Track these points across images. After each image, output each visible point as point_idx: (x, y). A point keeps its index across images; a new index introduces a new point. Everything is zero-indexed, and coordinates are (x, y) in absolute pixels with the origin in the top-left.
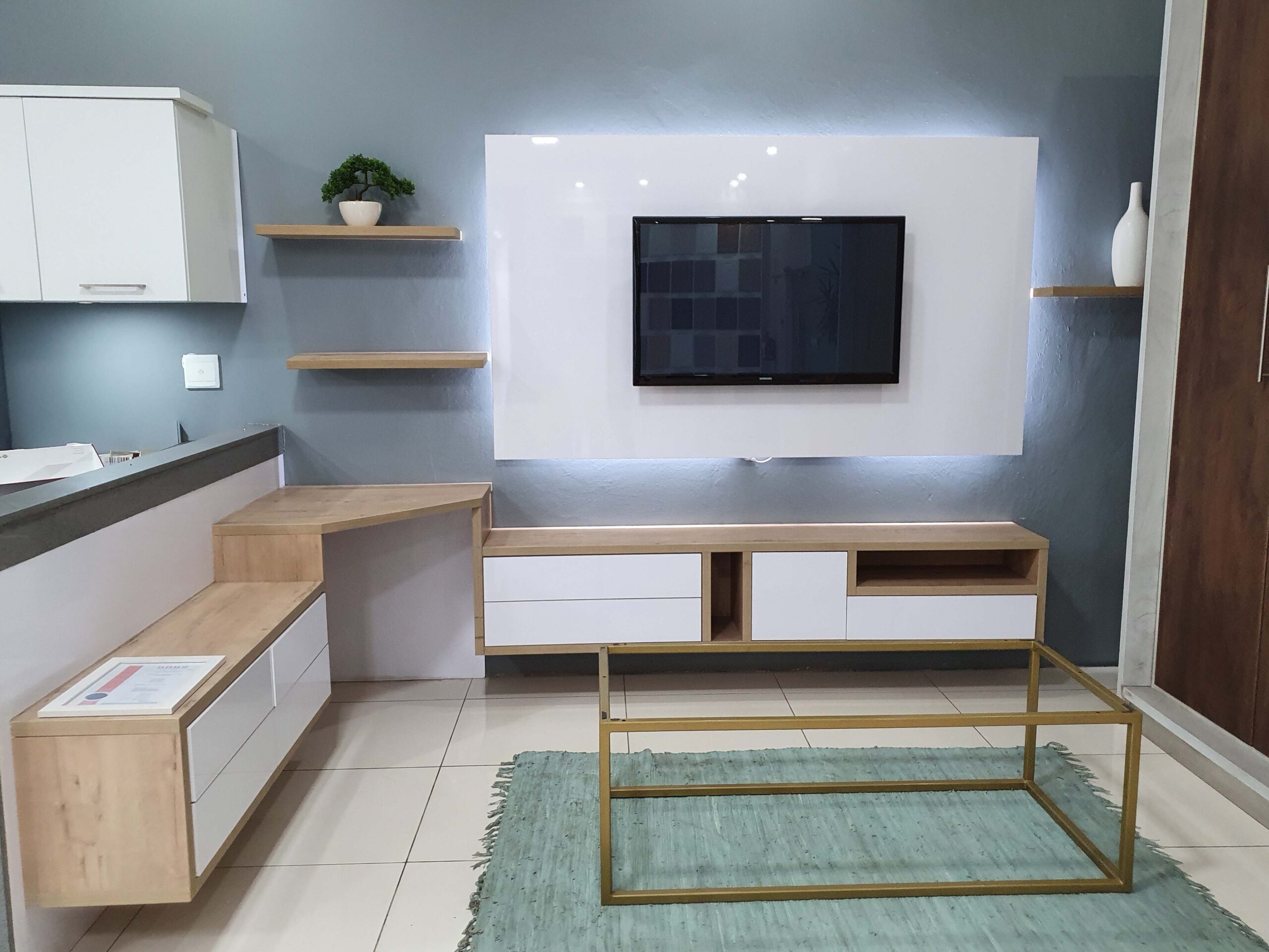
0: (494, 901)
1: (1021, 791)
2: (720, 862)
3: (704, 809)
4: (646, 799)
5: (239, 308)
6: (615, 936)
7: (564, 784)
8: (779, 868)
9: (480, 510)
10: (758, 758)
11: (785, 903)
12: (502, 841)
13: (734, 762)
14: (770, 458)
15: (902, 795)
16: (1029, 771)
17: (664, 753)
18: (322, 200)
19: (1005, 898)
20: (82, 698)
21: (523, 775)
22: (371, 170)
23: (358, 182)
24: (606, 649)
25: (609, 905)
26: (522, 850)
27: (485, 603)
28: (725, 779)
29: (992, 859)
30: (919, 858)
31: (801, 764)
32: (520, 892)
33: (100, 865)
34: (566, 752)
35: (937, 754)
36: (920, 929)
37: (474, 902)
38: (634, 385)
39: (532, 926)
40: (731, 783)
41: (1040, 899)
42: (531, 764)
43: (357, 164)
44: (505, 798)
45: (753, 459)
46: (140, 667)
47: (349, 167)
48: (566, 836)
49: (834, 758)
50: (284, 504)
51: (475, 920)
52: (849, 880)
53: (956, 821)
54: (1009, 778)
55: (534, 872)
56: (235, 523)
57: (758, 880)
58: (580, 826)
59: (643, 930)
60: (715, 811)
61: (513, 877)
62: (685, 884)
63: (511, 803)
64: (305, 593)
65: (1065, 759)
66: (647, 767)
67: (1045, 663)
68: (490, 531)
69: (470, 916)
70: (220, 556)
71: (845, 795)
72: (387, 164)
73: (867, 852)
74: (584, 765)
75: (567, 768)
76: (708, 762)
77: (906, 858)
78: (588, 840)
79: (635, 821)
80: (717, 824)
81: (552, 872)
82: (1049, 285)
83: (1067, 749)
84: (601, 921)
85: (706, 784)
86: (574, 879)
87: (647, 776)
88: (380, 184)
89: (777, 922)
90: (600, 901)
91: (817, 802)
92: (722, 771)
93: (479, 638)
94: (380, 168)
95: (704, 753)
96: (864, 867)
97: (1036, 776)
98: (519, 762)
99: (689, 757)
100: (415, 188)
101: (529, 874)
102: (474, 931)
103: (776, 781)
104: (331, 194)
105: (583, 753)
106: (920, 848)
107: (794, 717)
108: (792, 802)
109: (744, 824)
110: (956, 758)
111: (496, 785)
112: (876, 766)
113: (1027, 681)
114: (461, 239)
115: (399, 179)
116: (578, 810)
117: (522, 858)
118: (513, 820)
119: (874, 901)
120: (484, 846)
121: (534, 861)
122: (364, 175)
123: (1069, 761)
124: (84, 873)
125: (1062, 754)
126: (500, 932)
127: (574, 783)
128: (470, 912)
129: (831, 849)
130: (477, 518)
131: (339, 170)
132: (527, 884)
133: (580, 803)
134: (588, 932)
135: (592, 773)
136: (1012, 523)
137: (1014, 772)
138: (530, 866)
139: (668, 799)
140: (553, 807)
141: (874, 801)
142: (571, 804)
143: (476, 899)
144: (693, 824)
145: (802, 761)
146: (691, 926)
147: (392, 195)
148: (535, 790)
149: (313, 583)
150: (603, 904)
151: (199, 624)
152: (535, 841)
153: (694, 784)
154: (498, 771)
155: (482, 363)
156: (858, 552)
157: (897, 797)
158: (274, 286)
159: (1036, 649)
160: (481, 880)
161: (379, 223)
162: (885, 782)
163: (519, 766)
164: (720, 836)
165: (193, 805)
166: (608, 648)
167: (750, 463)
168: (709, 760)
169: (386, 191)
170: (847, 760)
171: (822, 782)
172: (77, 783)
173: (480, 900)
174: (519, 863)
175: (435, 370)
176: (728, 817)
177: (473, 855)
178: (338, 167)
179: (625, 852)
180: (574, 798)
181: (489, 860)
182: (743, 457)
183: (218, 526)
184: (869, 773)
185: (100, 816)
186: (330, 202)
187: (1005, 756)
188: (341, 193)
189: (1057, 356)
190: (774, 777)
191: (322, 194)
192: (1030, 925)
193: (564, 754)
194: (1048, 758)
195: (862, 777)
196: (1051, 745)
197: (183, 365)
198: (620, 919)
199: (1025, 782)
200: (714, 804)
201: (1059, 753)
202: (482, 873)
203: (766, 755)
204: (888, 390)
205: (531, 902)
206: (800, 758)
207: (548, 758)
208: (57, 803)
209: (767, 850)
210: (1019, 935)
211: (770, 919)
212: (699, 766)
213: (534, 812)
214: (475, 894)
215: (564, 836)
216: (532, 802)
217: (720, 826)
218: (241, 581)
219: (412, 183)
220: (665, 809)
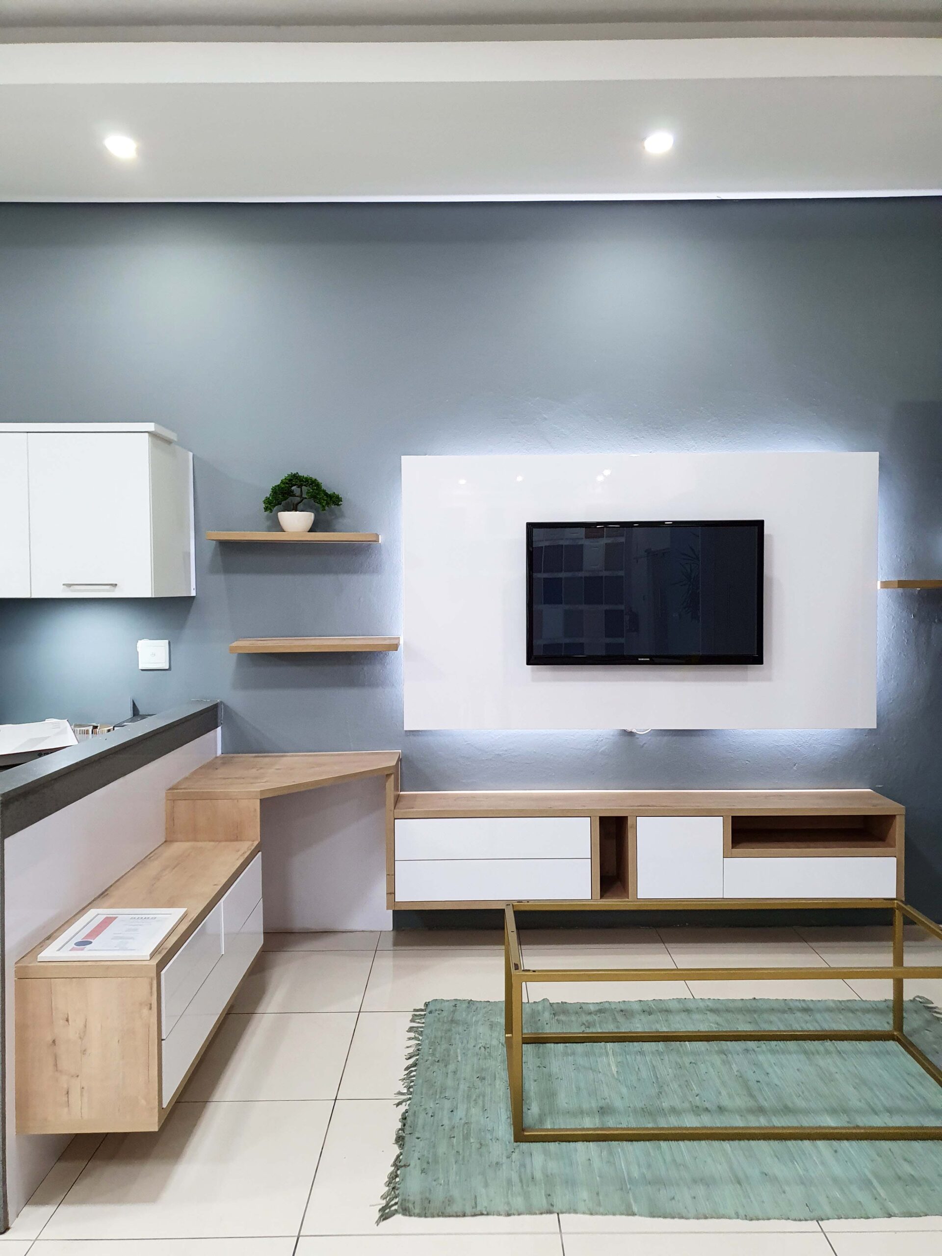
0: (417, 1136)
1: (891, 1043)
2: (618, 1104)
3: (601, 1055)
4: (547, 1045)
5: (188, 601)
6: (529, 1171)
7: (473, 1029)
8: (674, 1111)
9: (393, 776)
10: (646, 1008)
11: (681, 1143)
12: (420, 1081)
13: (625, 1011)
14: (650, 730)
15: (781, 1044)
16: (899, 1022)
17: (560, 1002)
18: (264, 510)
19: (883, 1143)
20: (72, 944)
21: (434, 1021)
22: (305, 486)
23: (294, 496)
24: (511, 906)
25: (520, 1142)
26: (438, 1090)
27: (396, 862)
28: (618, 1027)
29: (870, 1106)
30: (801, 1103)
31: (687, 1013)
32: (441, 1128)
33: (82, 1095)
34: (471, 1000)
35: (811, 1006)
36: (807, 1171)
37: (399, 1137)
38: (528, 664)
39: (453, 1160)
40: (624, 1031)
41: (917, 1145)
42: (441, 1011)
43: (295, 480)
44: (419, 1042)
45: (634, 731)
46: (116, 918)
47: (287, 483)
48: (478, 1078)
49: (717, 1008)
50: (222, 772)
51: (401, 1154)
52: (737, 1122)
53: (833, 1069)
54: (880, 1029)
55: (451, 1110)
56: (184, 789)
57: (655, 1121)
58: (489, 1069)
59: (553, 1166)
60: (611, 1058)
61: (432, 1115)
62: (589, 1123)
63: (425, 1048)
64: (246, 852)
65: (930, 1011)
66: (547, 1015)
67: (909, 921)
68: (399, 794)
69: (396, 1150)
70: (171, 818)
71: (728, 1043)
72: (320, 480)
73: (751, 1095)
74: (489, 1013)
75: (473, 1015)
76: (601, 1011)
77: (790, 1105)
78: (498, 1082)
79: (538, 1064)
80: (614, 1069)
81: (468, 1110)
82: (894, 578)
83: (933, 1003)
84: (515, 1156)
85: (601, 1031)
86: (487, 1118)
87: (547, 1024)
88: (314, 497)
89: (674, 1161)
90: (512, 1138)
91: (703, 1049)
92: (615, 1019)
93: (391, 893)
94: (313, 483)
95: (597, 1003)
96: (751, 1111)
97: (906, 1028)
98: (431, 1007)
99: (584, 1006)
100: (343, 500)
101: (446, 1112)
102: (402, 1164)
103: (665, 1029)
104: (271, 506)
105: (487, 1002)
106: (801, 1093)
107: (678, 970)
108: (681, 1049)
109: (639, 1069)
110: (829, 1010)
111: (411, 1029)
112: (755, 1016)
113: (891, 937)
114: (380, 542)
115: (329, 493)
116: (486, 1054)
117: (440, 1097)
118: (428, 1062)
119: (762, 1142)
120: (404, 1086)
121: (450, 1100)
122: (299, 489)
123: (935, 1014)
124: (68, 1104)
125: (929, 1008)
126: (425, 1166)
127: (481, 1029)
128: (396, 1146)
129: (720, 1093)
130: (390, 783)
131: (278, 485)
132: (446, 1122)
133: (488, 1048)
134: (504, 1167)
135: (496, 1020)
136: (870, 790)
137: (885, 1024)
138: (447, 1104)
139: (567, 1044)
140: (464, 1051)
141: (756, 1049)
142: (480, 1048)
143: (401, 1135)
144: (591, 1069)
145: (687, 1011)
146: (597, 1163)
147: (323, 506)
148: (446, 1035)
149: (250, 843)
150: (516, 1141)
151: (159, 879)
152: (450, 1082)
153: (590, 1031)
154: (411, 1017)
155: (395, 647)
156: (732, 817)
157: (776, 1045)
158: (219, 581)
159: (899, 908)
160: (404, 1117)
161: (311, 530)
162: (764, 1031)
163: (430, 1012)
164: (617, 1079)
165: (163, 1042)
166: (513, 905)
167: (631, 734)
168: (602, 1010)
169: (318, 504)
170: (728, 1010)
171: (707, 1030)
172: (67, 1020)
173: (404, 1135)
174: (437, 1102)
175: (355, 653)
176: (623, 1062)
177: (395, 1094)
178: (278, 483)
179: (532, 1094)
180: (481, 1043)
181: (410, 1099)
182: (625, 729)
183: (171, 791)
184: (750, 1022)
185: (85, 1051)
186: (271, 512)
187: (874, 1009)
188: (280, 504)
189: (904, 640)
190: (663, 1026)
191: (264, 506)
192: (908, 1169)
193: (470, 1002)
194: (916, 1012)
195: (744, 1027)
196: (918, 999)
197: (138, 648)
198: (531, 1155)
199: (895, 1033)
200: (610, 1050)
201: (924, 1006)
202: (404, 1111)
203: (654, 1005)
204: (753, 670)
205: (450, 1138)
206: (686, 1009)
207: (455, 1006)
208: (49, 1039)
209: (661, 1093)
210: (900, 1178)
211: (668, 1158)
212: (593, 1015)
213: (446, 1056)
214: (400, 1129)
215: (475, 1078)
216: (444, 1045)
217: (616, 1070)
218: (188, 841)
219: (340, 497)
220: (565, 1054)
